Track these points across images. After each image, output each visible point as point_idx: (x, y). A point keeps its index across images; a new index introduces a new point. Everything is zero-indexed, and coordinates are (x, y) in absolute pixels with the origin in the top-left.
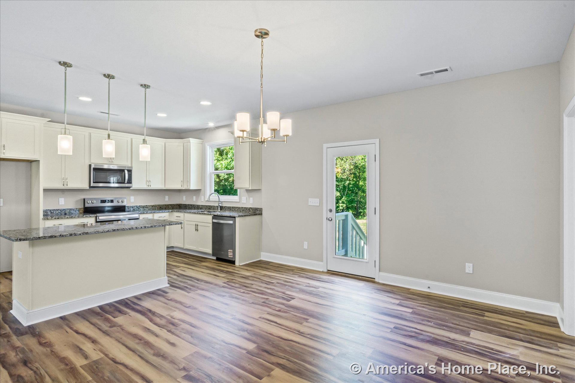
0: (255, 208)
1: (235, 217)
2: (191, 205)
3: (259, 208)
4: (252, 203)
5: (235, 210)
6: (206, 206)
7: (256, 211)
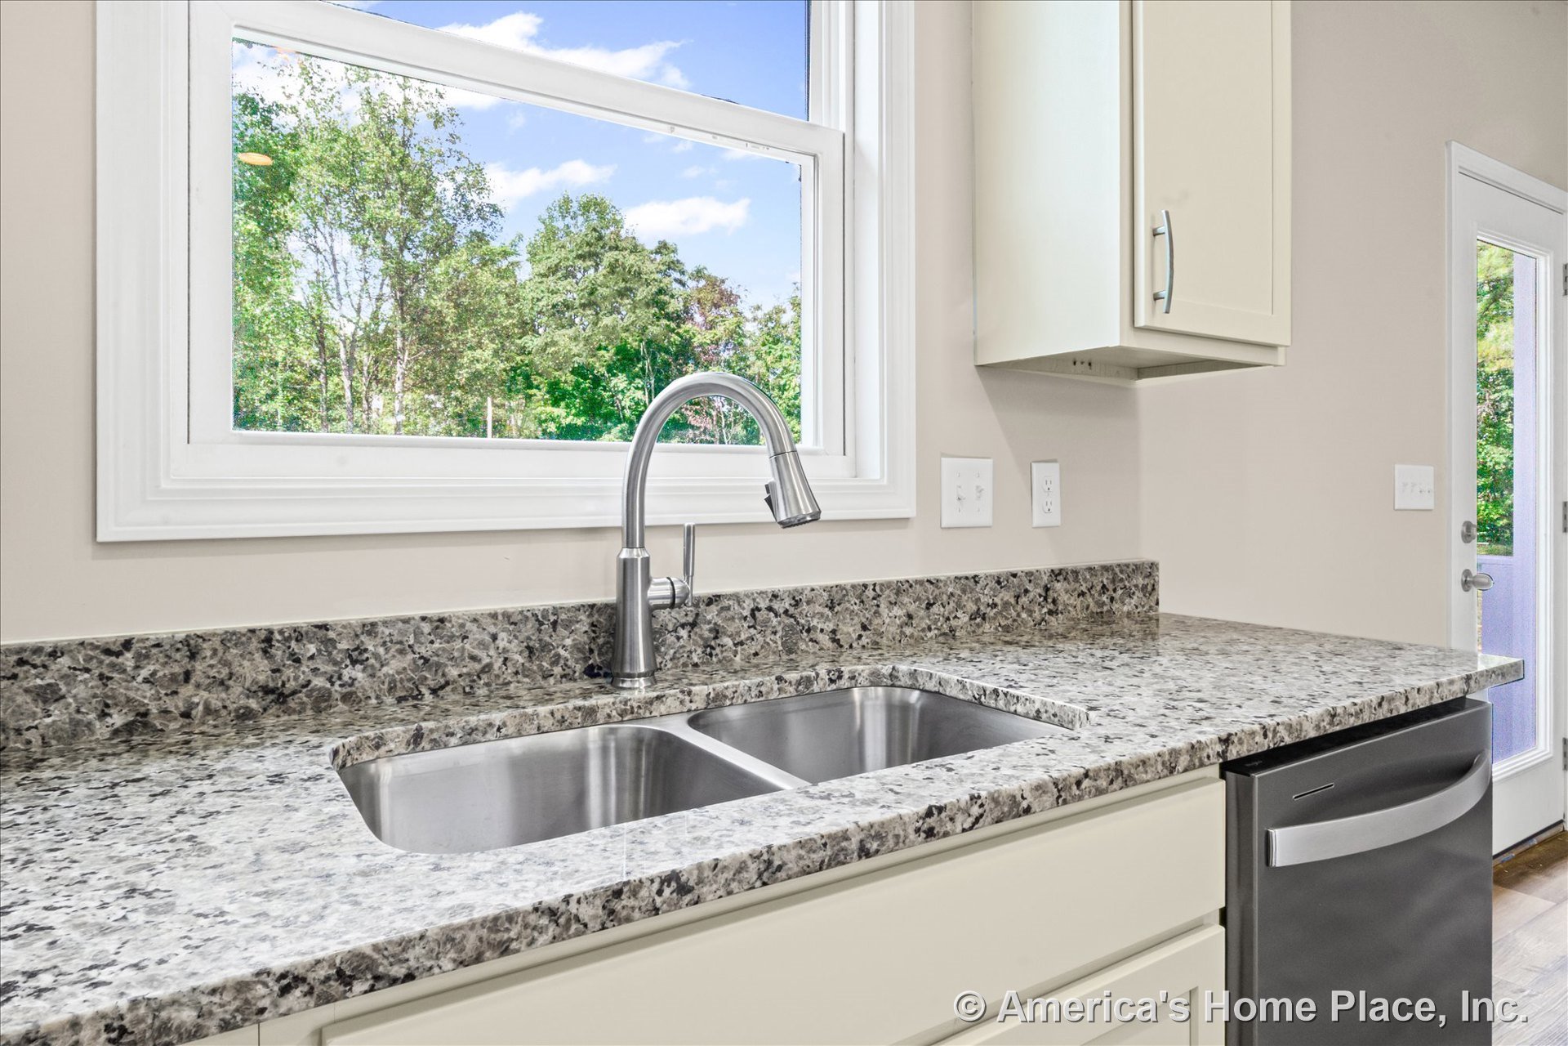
0: (1106, 568)
3: (1135, 568)
4: (1055, 519)
5: (864, 628)
6: (142, 658)
7: (1112, 599)
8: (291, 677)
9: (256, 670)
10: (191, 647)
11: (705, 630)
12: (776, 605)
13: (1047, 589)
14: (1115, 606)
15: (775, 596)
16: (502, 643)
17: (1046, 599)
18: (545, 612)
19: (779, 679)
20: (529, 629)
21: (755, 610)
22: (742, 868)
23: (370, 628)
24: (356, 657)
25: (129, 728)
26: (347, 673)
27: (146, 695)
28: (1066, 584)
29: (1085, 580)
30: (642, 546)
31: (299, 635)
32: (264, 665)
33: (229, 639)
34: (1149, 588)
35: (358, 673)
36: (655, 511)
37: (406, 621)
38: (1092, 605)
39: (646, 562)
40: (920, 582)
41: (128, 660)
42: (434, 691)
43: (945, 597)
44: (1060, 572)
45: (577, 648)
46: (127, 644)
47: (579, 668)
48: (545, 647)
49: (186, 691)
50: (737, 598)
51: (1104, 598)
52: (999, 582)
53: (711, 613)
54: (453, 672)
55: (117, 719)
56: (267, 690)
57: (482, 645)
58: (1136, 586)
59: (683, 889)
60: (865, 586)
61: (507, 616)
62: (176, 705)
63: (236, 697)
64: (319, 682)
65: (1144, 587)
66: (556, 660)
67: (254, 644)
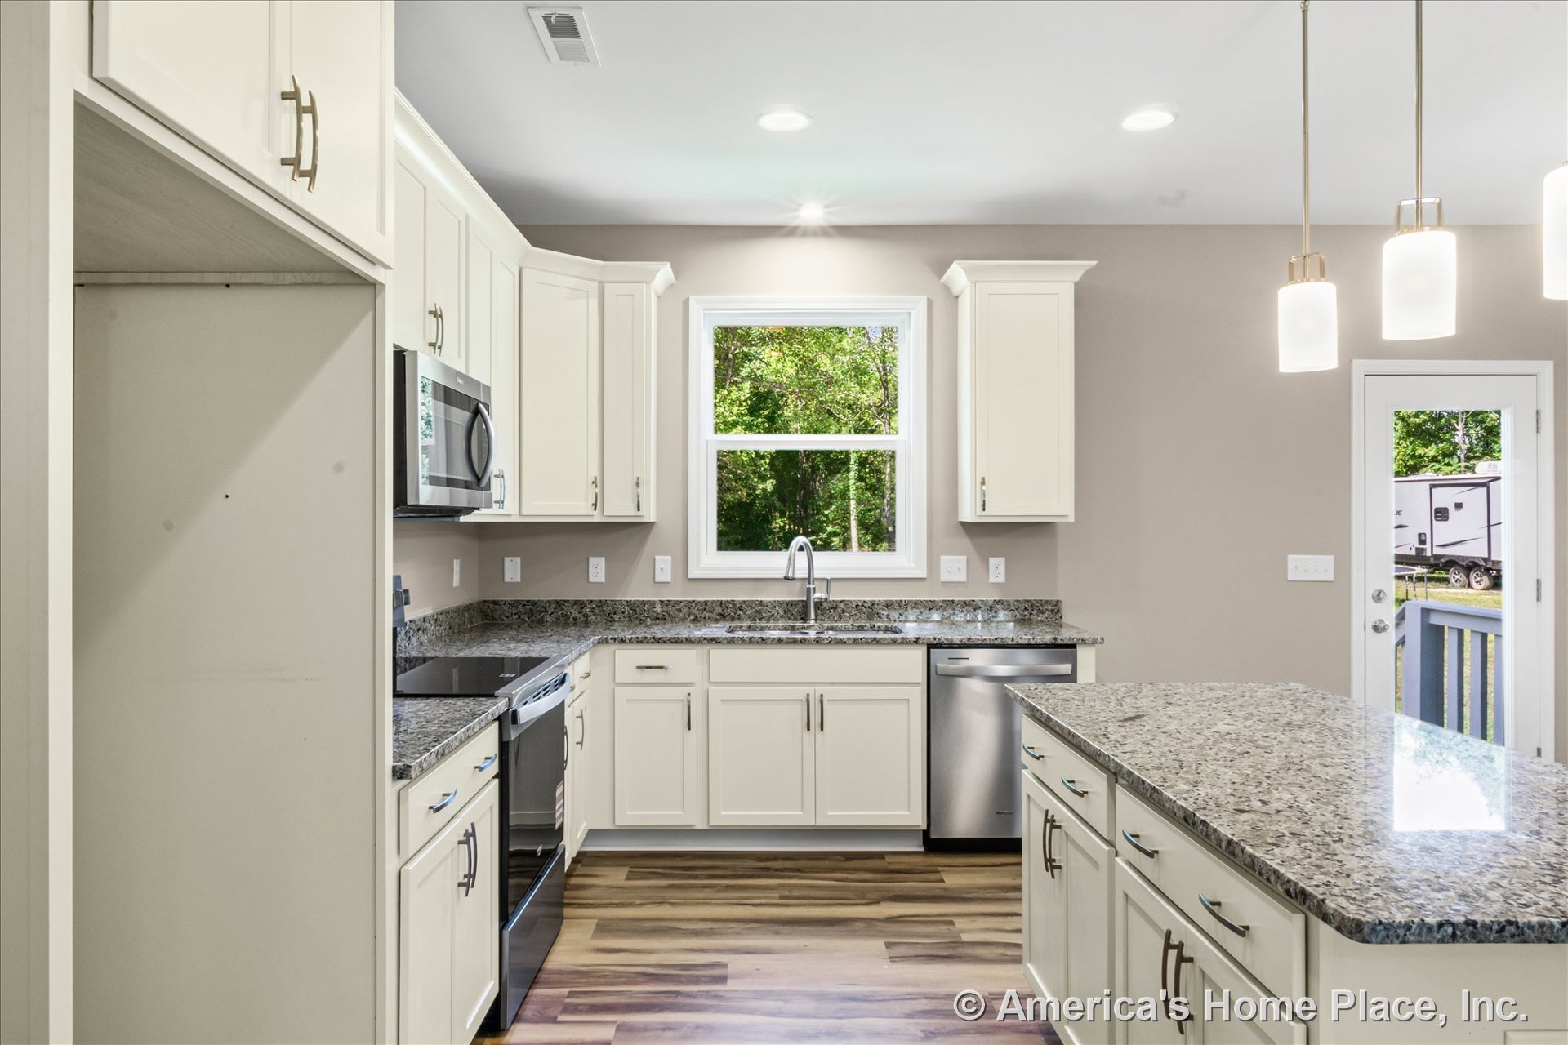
0: (1028, 601)
1: (1074, 646)
2: (580, 604)
3: (1047, 602)
4: (1002, 579)
5: (901, 615)
6: (696, 604)
7: (1031, 614)
8: (726, 612)
9: (719, 610)
10: (706, 603)
11: (839, 610)
12: (865, 605)
13: (991, 607)
14: (1032, 617)
15: (865, 601)
16: (777, 608)
17: (991, 611)
18: (789, 601)
19: (852, 625)
20: (784, 606)
21: (857, 606)
22: (774, 639)
23: (744, 602)
24: (741, 608)
25: (693, 621)
26: (739, 612)
27: (697, 612)
28: (1002, 606)
29: (1014, 605)
30: (813, 583)
31: (728, 602)
32: (720, 608)
33: (713, 602)
34: (1056, 611)
35: (741, 613)
36: (817, 574)
37: (753, 601)
38: (1018, 615)
39: (814, 589)
40: (926, 601)
41: (694, 604)
42: (759, 620)
43: (938, 607)
44: (999, 601)
45: (798, 612)
46: (694, 601)
47: (799, 618)
48: (789, 611)
49: (705, 613)
50: (850, 601)
51: (1026, 613)
52: (965, 603)
53: (842, 605)
54: (764, 615)
55: (692, 617)
56: (721, 614)
57: (772, 608)
58: (1047, 610)
59: (763, 640)
60: (901, 601)
61: (778, 601)
62: (703, 616)
63: (714, 615)
64: (732, 614)
65: (1052, 611)
66: (792, 615)
67: (718, 604)
